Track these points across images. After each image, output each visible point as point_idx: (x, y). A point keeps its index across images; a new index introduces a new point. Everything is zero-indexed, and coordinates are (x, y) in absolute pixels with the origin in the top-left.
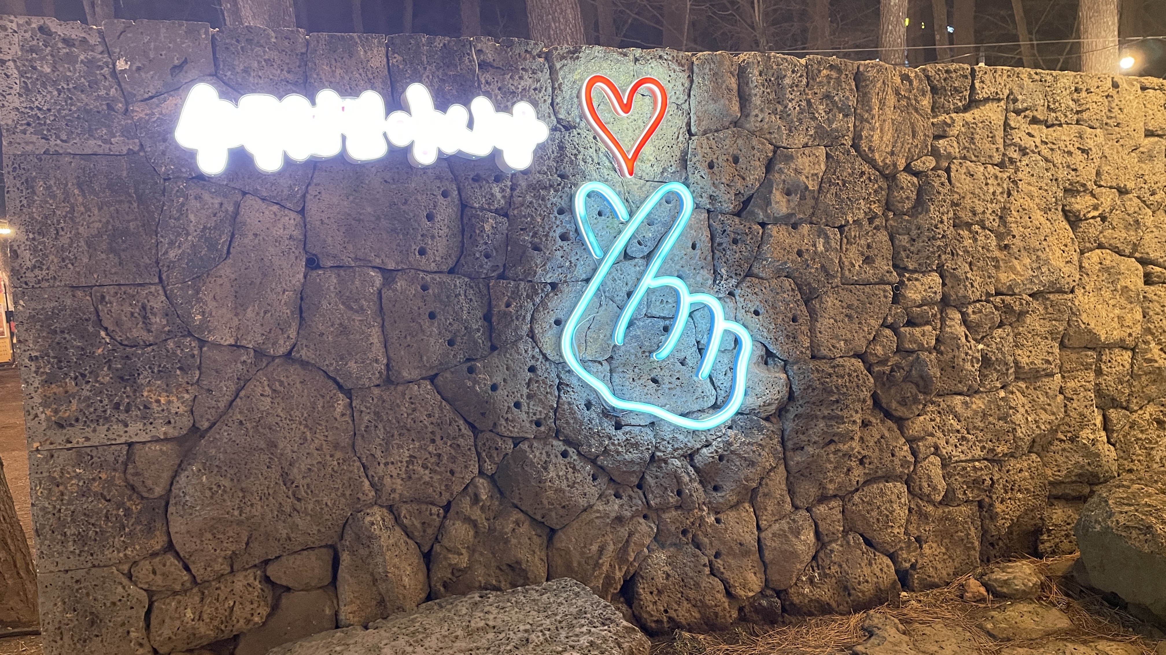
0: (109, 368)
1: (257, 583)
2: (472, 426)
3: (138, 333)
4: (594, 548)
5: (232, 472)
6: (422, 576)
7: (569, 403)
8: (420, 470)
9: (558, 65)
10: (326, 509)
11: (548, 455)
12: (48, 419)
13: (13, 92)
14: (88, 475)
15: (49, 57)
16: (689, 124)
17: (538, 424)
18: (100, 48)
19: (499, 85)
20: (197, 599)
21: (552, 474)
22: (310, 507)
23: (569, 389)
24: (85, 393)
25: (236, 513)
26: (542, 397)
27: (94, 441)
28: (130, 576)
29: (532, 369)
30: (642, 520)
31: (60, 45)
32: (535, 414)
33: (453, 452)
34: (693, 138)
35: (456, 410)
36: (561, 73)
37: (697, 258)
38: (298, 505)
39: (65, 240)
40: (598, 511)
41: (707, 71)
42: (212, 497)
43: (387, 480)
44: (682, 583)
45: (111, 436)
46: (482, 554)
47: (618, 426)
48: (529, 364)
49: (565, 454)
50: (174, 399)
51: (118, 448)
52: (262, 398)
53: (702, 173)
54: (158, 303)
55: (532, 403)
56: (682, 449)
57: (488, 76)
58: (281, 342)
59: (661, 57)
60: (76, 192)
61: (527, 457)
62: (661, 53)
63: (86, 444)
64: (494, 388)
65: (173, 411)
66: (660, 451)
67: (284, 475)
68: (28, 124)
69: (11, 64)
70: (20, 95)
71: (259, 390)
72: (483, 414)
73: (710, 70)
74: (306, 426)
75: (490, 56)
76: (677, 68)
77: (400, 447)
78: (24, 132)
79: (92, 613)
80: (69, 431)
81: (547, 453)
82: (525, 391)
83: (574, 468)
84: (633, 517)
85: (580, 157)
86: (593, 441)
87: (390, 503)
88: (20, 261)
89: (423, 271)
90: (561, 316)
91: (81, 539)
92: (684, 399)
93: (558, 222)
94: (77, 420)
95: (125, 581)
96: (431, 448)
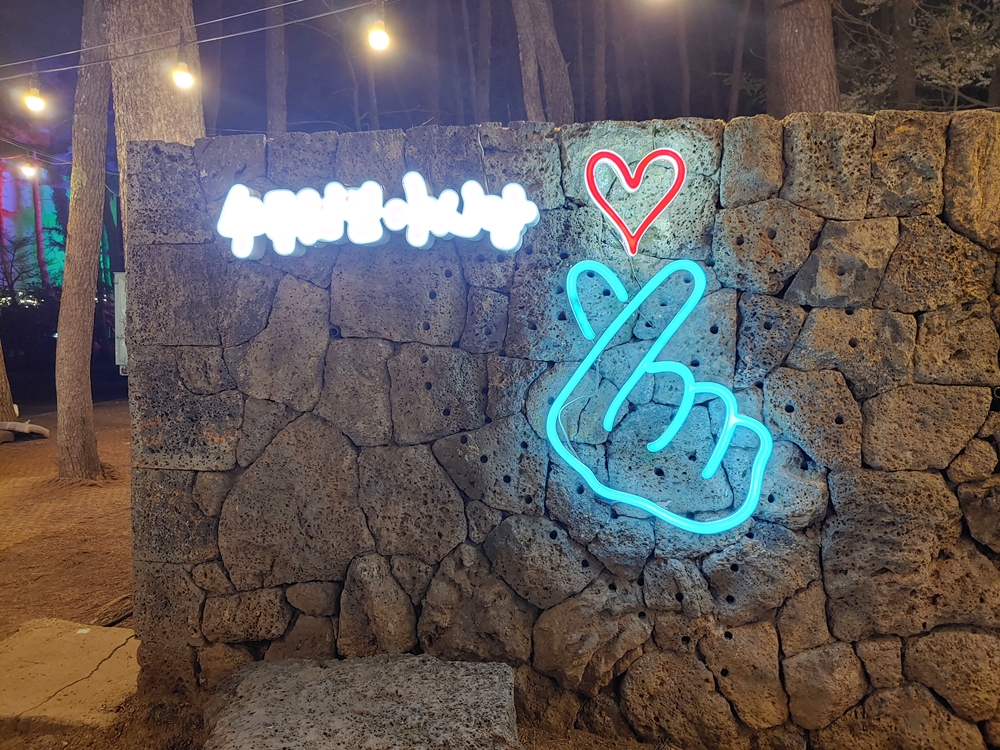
0: (183, 410)
1: (277, 601)
2: (463, 493)
3: (200, 384)
4: (576, 636)
5: (258, 505)
7: (558, 484)
8: (412, 527)
9: (566, 144)
10: (332, 550)
11: (534, 534)
12: (144, 445)
13: (135, 198)
14: (167, 491)
15: (159, 171)
16: (717, 197)
17: (529, 500)
18: (191, 162)
19: (504, 168)
20: (235, 604)
21: (534, 553)
22: (319, 545)
23: (558, 470)
24: (167, 428)
25: (260, 540)
26: (532, 474)
27: (171, 466)
28: (191, 574)
29: (525, 445)
30: (636, 618)
31: (166, 161)
32: (524, 490)
33: (442, 515)
34: (721, 211)
35: (449, 476)
36: (569, 151)
37: (716, 342)
38: (310, 542)
39: (161, 309)
40: (586, 600)
41: (738, 138)
42: (242, 524)
43: (384, 532)
44: (678, 694)
45: (181, 463)
46: (462, 618)
47: (615, 516)
48: (521, 440)
49: (553, 535)
50: (223, 439)
51: (186, 473)
52: (287, 447)
53: (727, 249)
54: (214, 361)
55: (522, 479)
56: (685, 550)
57: (493, 160)
58: (305, 400)
59: (683, 127)
60: (171, 273)
61: (512, 532)
62: (683, 122)
63: (167, 467)
64: (484, 459)
65: (222, 449)
66: (659, 549)
67: (299, 514)
68: (144, 222)
69: (134, 177)
70: (140, 200)
71: (286, 439)
72: (472, 483)
73: (742, 136)
74: (320, 474)
75: (495, 141)
76: (703, 137)
77: (396, 503)
78: (141, 228)
79: (166, 598)
80: (158, 456)
81: (533, 530)
82: (516, 466)
83: (561, 551)
84: (624, 613)
85: (583, 235)
86: (582, 527)
87: (388, 553)
88: (133, 324)
89: (426, 344)
90: (553, 396)
91: (160, 539)
92: (690, 496)
94: (161, 448)
95: (187, 578)
96: (423, 509)
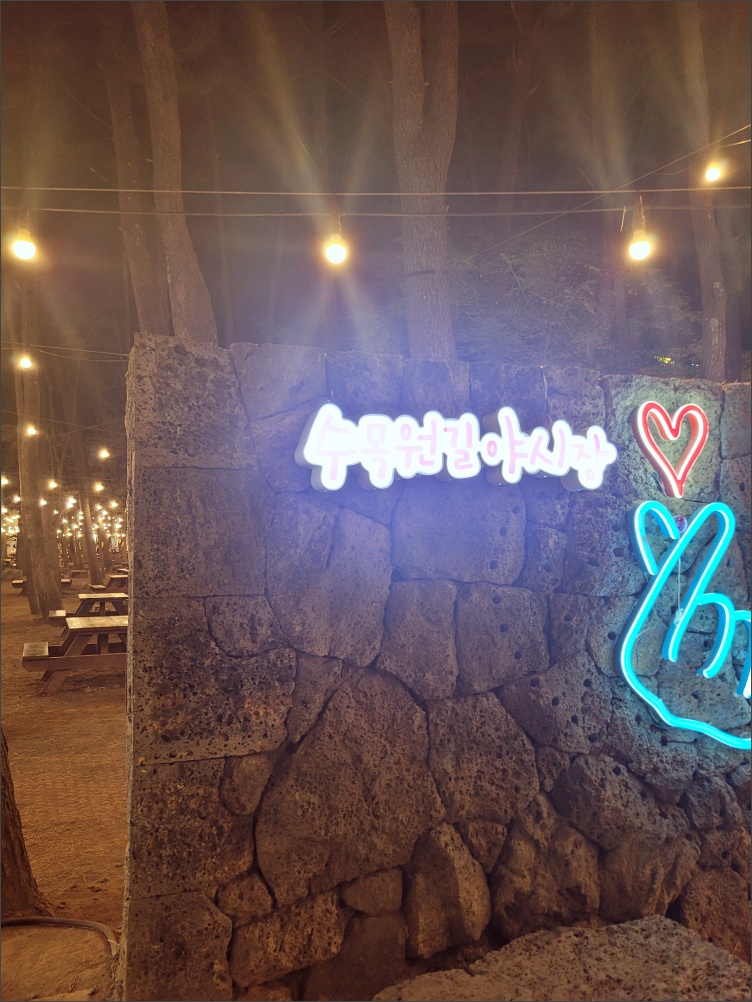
0: (216, 680)
1: (334, 908)
2: (533, 741)
3: (246, 644)
4: (648, 871)
5: (321, 788)
6: (486, 902)
7: (622, 719)
8: (487, 786)
9: (613, 393)
10: (401, 827)
11: (603, 772)
12: (155, 733)
13: (148, 406)
14: (188, 791)
15: (183, 376)
16: (720, 449)
17: (592, 739)
18: (228, 369)
19: (565, 409)
20: (278, 926)
21: (609, 793)
22: (387, 824)
23: (621, 704)
24: (193, 705)
25: (323, 833)
26: (597, 711)
27: (197, 756)
28: (216, 901)
29: (587, 683)
30: (686, 842)
31: (193, 364)
32: (589, 729)
33: (517, 767)
34: (725, 461)
35: (519, 723)
36: (615, 400)
37: (732, 575)
38: (378, 823)
39: (185, 551)
40: (648, 832)
41: (737, 400)
42: (303, 816)
43: (457, 797)
44: (724, 909)
45: (212, 750)
46: (544, 877)
47: (664, 742)
48: (585, 678)
49: (617, 771)
50: (271, 711)
51: (217, 762)
52: (349, 710)
53: (735, 495)
54: (265, 614)
55: (587, 717)
56: (723, 767)
57: (555, 401)
58: (368, 653)
59: (699, 387)
60: (198, 504)
61: (586, 775)
62: (699, 383)
63: (190, 758)
64: (555, 701)
65: (270, 724)
66: (703, 769)
67: (367, 791)
68: (160, 438)
70: (154, 410)
71: (346, 703)
72: (545, 729)
73: (741, 399)
74: (386, 739)
75: (558, 383)
76: (712, 397)
77: (469, 761)
78: (156, 446)
79: (177, 944)
80: (174, 745)
81: (602, 769)
82: (581, 705)
83: (626, 786)
84: (678, 837)
85: (631, 477)
86: (643, 759)
87: (458, 820)
88: (143, 571)
89: (493, 584)
90: (616, 629)
91: (175, 861)
92: (725, 716)
93: (614, 539)
94: (182, 733)
95: (213, 907)
96: (498, 763)
